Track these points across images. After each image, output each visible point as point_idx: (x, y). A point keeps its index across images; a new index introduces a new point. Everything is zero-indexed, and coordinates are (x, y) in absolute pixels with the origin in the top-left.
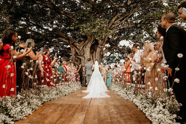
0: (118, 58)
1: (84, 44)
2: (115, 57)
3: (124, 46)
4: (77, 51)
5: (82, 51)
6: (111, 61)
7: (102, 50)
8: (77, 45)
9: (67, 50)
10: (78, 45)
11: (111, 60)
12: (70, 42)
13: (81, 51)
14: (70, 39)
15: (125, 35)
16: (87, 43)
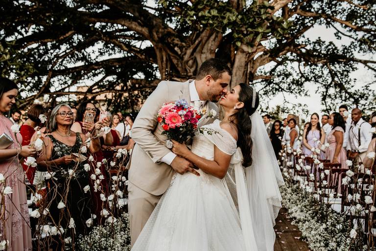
0: (297, 78)
1: (197, 42)
2: (290, 74)
3: (319, 42)
4: (175, 61)
5: (191, 62)
6: (277, 87)
7: (250, 61)
8: (177, 45)
9: (146, 58)
10: (179, 43)
11: (276, 84)
12: (155, 34)
13: (188, 62)
14: (155, 22)
15: (322, 9)
16: (205, 38)
